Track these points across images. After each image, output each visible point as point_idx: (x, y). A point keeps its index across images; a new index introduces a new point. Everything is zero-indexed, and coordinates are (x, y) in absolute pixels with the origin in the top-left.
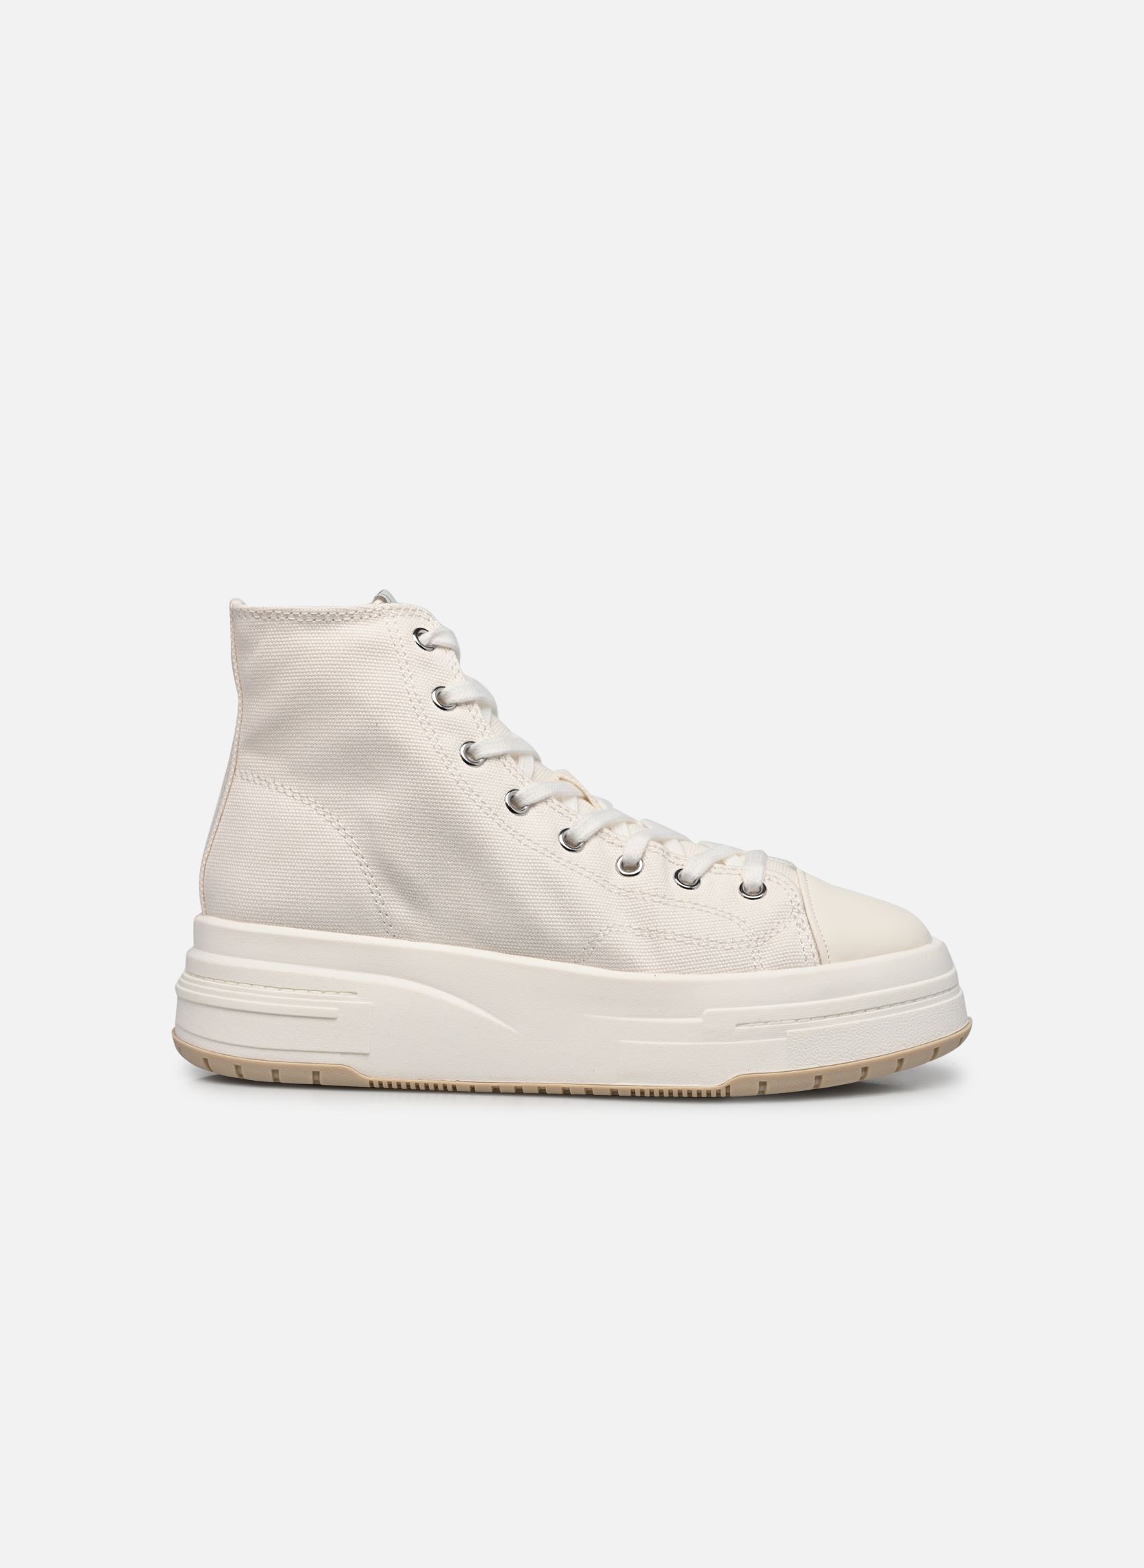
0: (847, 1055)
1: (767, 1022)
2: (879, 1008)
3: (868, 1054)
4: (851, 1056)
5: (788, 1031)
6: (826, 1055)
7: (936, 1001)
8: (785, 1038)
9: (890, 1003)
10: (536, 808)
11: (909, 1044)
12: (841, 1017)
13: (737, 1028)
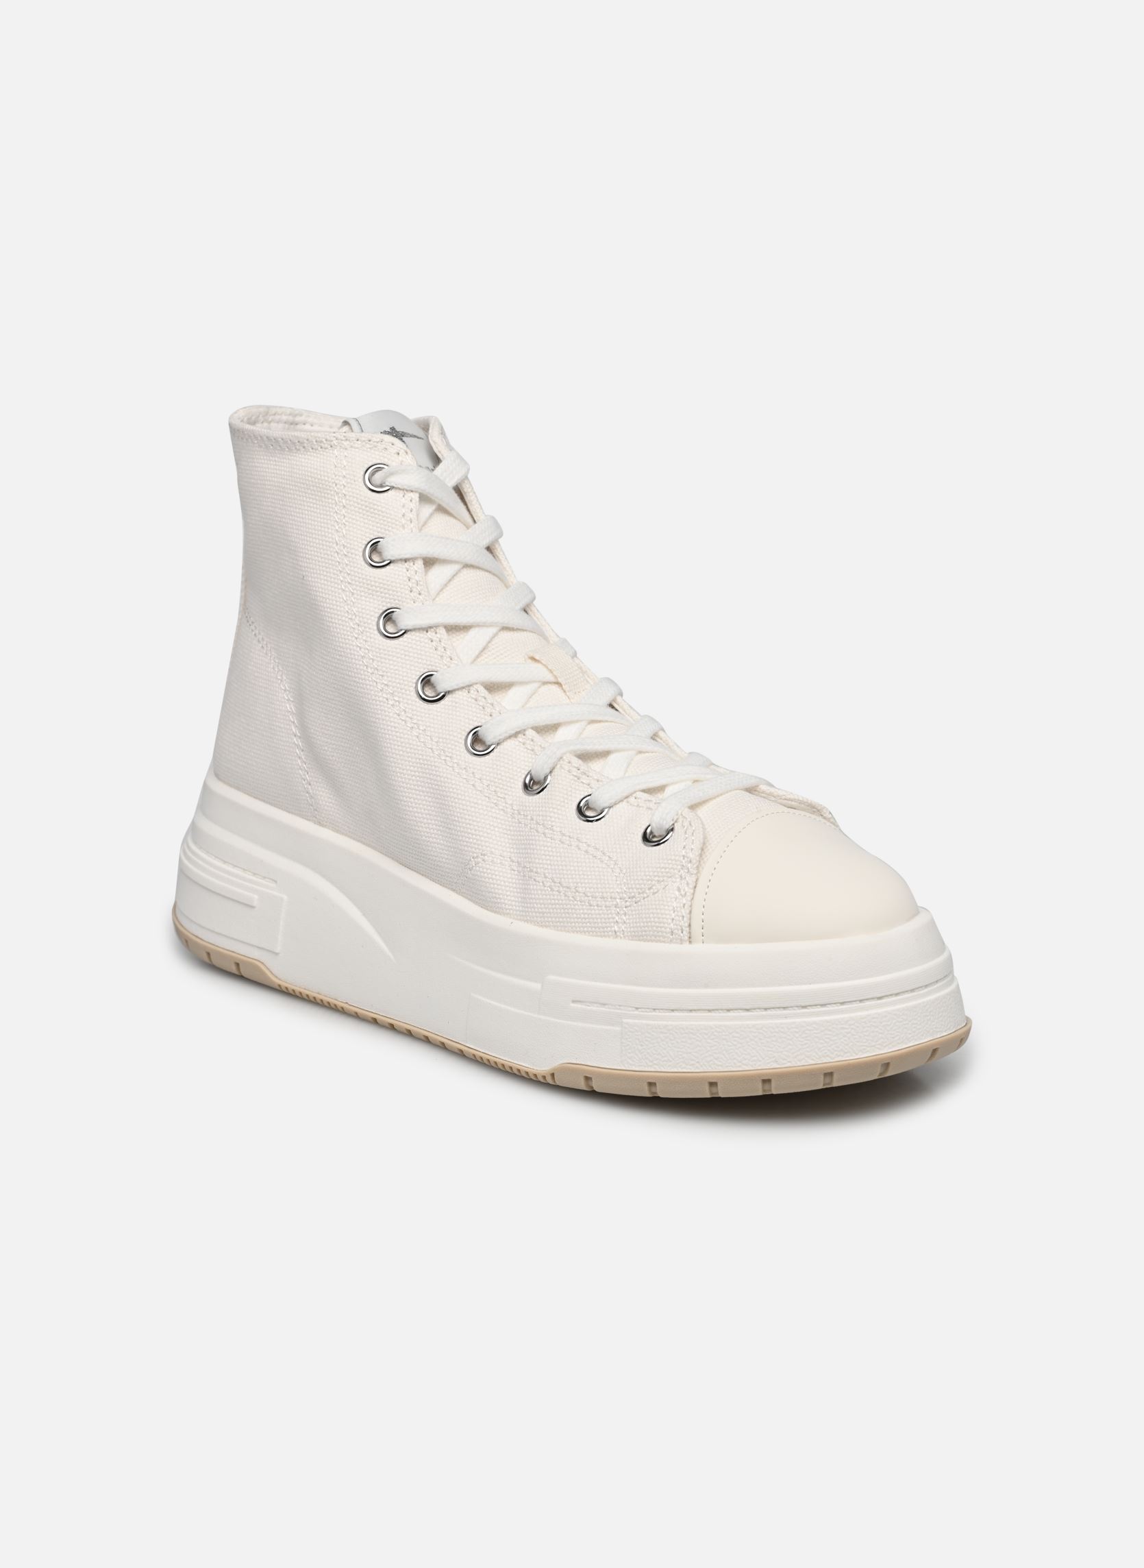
0: (693, 1062)
1: (604, 1004)
2: (747, 1010)
3: (721, 1066)
4: (697, 1065)
5: (625, 1021)
6: (666, 1059)
7: (842, 1012)
8: (618, 1029)
9: (766, 1006)
10: (454, 695)
11: (785, 1062)
12: (693, 1014)
13: (572, 1005)
